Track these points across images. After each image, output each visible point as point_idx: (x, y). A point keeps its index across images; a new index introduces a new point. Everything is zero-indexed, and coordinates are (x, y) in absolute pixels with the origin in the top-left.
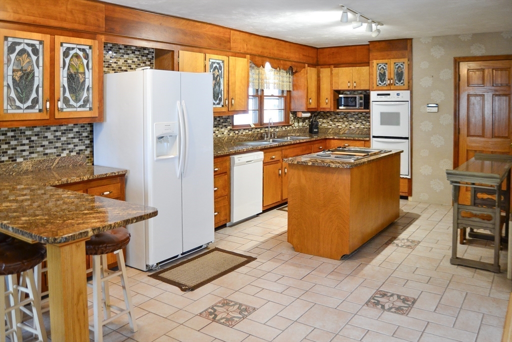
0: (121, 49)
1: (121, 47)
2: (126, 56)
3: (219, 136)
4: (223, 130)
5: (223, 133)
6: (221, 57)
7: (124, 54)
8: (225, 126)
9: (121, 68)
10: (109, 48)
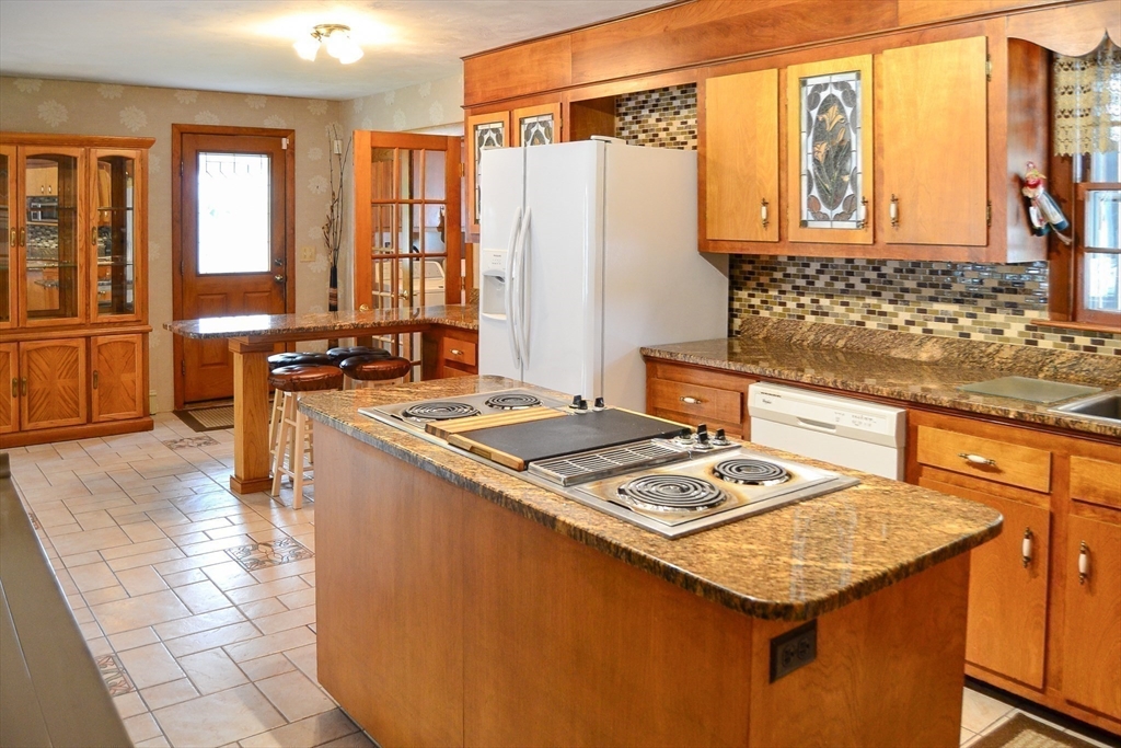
0: (674, 98)
1: (674, 95)
2: (684, 112)
3: (976, 337)
4: (998, 318)
5: (1000, 332)
6: (842, 63)
7: (680, 108)
8: (1012, 305)
9: (674, 139)
10: (654, 103)
